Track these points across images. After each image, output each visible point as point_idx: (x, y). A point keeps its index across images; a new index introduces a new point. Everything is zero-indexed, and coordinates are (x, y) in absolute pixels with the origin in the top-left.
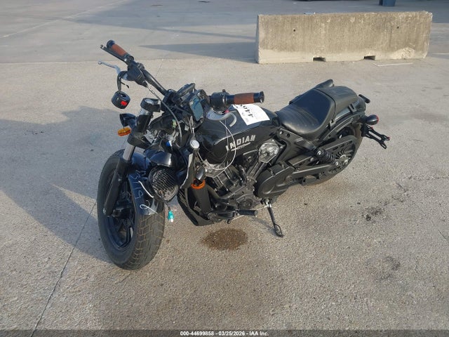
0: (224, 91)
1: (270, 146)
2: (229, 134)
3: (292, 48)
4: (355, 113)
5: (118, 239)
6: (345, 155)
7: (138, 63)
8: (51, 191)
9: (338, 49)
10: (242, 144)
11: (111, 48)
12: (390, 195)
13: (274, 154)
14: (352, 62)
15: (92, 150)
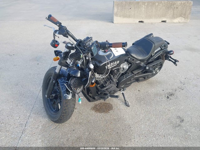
0: (107, 41)
1: (125, 65)
2: (107, 61)
3: (129, 17)
4: (163, 49)
5: (52, 108)
6: (157, 69)
7: (64, 26)
8: (19, 84)
9: (150, 17)
10: (113, 65)
11: (50, 18)
12: (177, 86)
13: (126, 69)
14: (156, 23)
15: (38, 64)
